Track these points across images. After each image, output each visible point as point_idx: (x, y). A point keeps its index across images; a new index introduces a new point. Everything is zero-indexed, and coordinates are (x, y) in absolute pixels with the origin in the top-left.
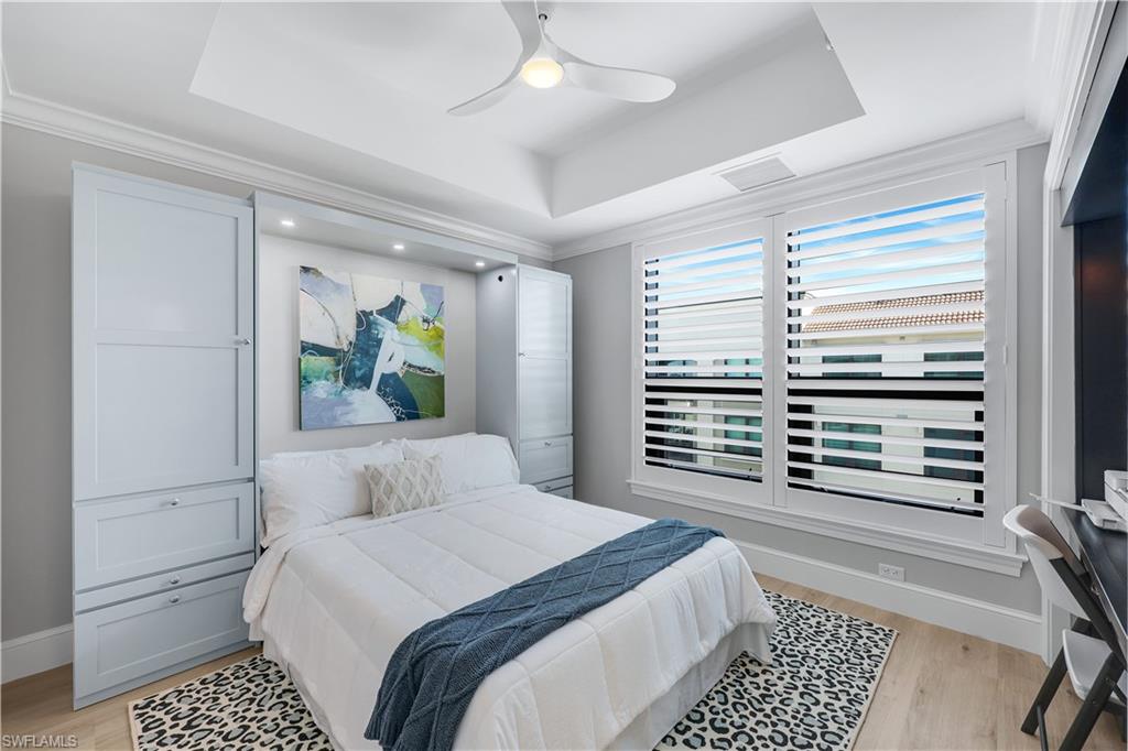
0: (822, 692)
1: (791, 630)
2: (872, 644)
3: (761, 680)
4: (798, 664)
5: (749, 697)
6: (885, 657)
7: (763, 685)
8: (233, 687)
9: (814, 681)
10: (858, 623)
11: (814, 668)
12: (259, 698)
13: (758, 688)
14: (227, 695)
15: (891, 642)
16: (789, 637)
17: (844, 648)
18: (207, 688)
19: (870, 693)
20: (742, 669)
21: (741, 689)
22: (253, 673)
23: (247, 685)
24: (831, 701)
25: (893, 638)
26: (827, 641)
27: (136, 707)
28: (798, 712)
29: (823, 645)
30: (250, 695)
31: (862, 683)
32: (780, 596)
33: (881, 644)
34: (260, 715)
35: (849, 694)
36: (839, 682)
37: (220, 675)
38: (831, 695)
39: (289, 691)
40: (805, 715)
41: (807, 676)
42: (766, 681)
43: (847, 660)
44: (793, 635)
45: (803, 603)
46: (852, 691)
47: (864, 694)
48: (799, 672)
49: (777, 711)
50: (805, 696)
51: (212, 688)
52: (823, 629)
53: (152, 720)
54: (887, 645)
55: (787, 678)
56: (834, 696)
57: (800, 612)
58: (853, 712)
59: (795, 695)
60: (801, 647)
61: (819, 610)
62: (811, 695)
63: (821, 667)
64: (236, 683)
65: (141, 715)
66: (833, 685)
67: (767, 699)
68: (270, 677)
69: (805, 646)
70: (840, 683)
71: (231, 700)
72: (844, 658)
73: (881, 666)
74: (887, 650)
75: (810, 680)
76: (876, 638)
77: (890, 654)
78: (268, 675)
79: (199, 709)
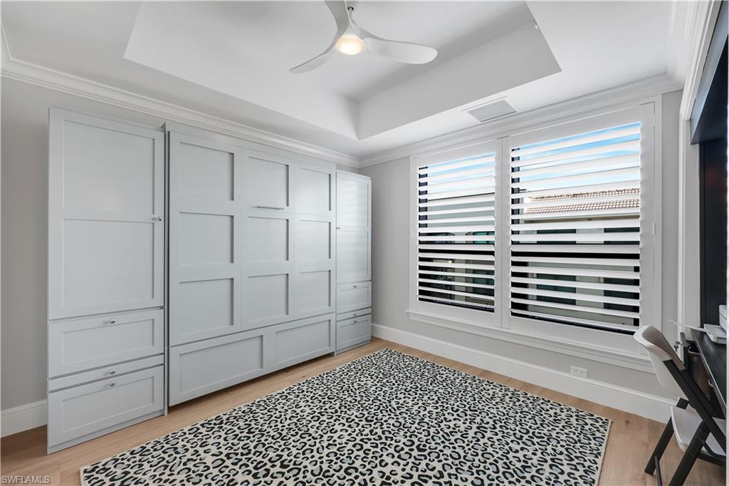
0: (565, 464)
1: (537, 418)
2: (595, 429)
3: (520, 455)
4: (545, 444)
5: (514, 467)
6: (606, 439)
7: (522, 459)
8: (153, 457)
9: (558, 456)
10: (583, 414)
11: (557, 446)
12: (170, 465)
13: (519, 461)
14: (149, 462)
15: (608, 428)
16: (536, 424)
17: (576, 432)
18: (135, 457)
19: (599, 465)
20: (507, 447)
21: (508, 462)
22: (166, 446)
23: (163, 455)
24: (572, 471)
25: (609, 424)
26: (563, 427)
27: (85, 471)
28: (550, 480)
29: (561, 430)
30: (164, 463)
31: (592, 458)
32: (526, 394)
33: (602, 429)
34: (172, 478)
35: (584, 467)
36: (575, 457)
37: (144, 448)
38: (571, 467)
39: (192, 460)
40: (555, 482)
41: (553, 452)
42: (525, 456)
43: (579, 441)
44: (539, 422)
45: (543, 399)
46: (587, 464)
47: (594, 466)
48: (546, 449)
49: (535, 478)
50: (554, 467)
51: (138, 458)
52: (559, 418)
53: (96, 481)
54: (606, 430)
55: (539, 453)
56: (574, 467)
57: (542, 406)
58: (589, 479)
59: (546, 466)
60: (545, 431)
61: (554, 404)
62: (557, 466)
63: (561, 446)
64: (155, 454)
65: (89, 477)
66: (572, 460)
67: (526, 469)
68: (179, 450)
69: (549, 430)
70: (577, 457)
71: (151, 466)
72: (577, 439)
73: (604, 445)
74: (606, 434)
75: (555, 456)
76: (598, 425)
77: (609, 436)
78: (177, 448)
79: (129, 473)
